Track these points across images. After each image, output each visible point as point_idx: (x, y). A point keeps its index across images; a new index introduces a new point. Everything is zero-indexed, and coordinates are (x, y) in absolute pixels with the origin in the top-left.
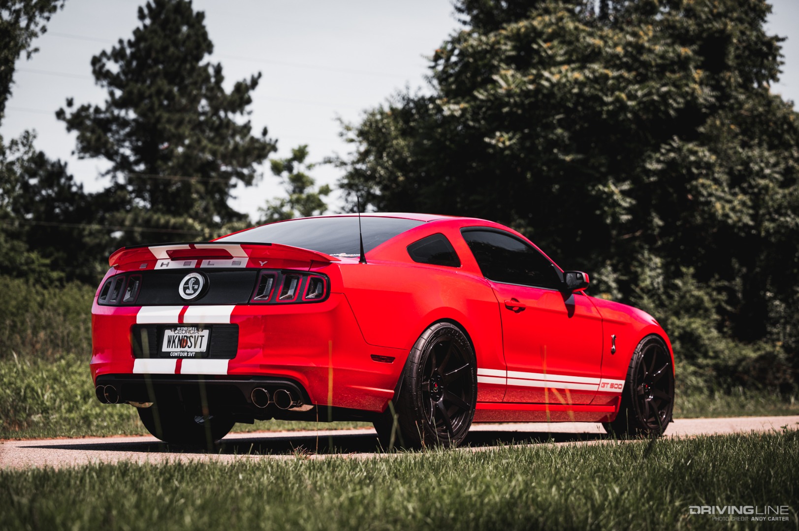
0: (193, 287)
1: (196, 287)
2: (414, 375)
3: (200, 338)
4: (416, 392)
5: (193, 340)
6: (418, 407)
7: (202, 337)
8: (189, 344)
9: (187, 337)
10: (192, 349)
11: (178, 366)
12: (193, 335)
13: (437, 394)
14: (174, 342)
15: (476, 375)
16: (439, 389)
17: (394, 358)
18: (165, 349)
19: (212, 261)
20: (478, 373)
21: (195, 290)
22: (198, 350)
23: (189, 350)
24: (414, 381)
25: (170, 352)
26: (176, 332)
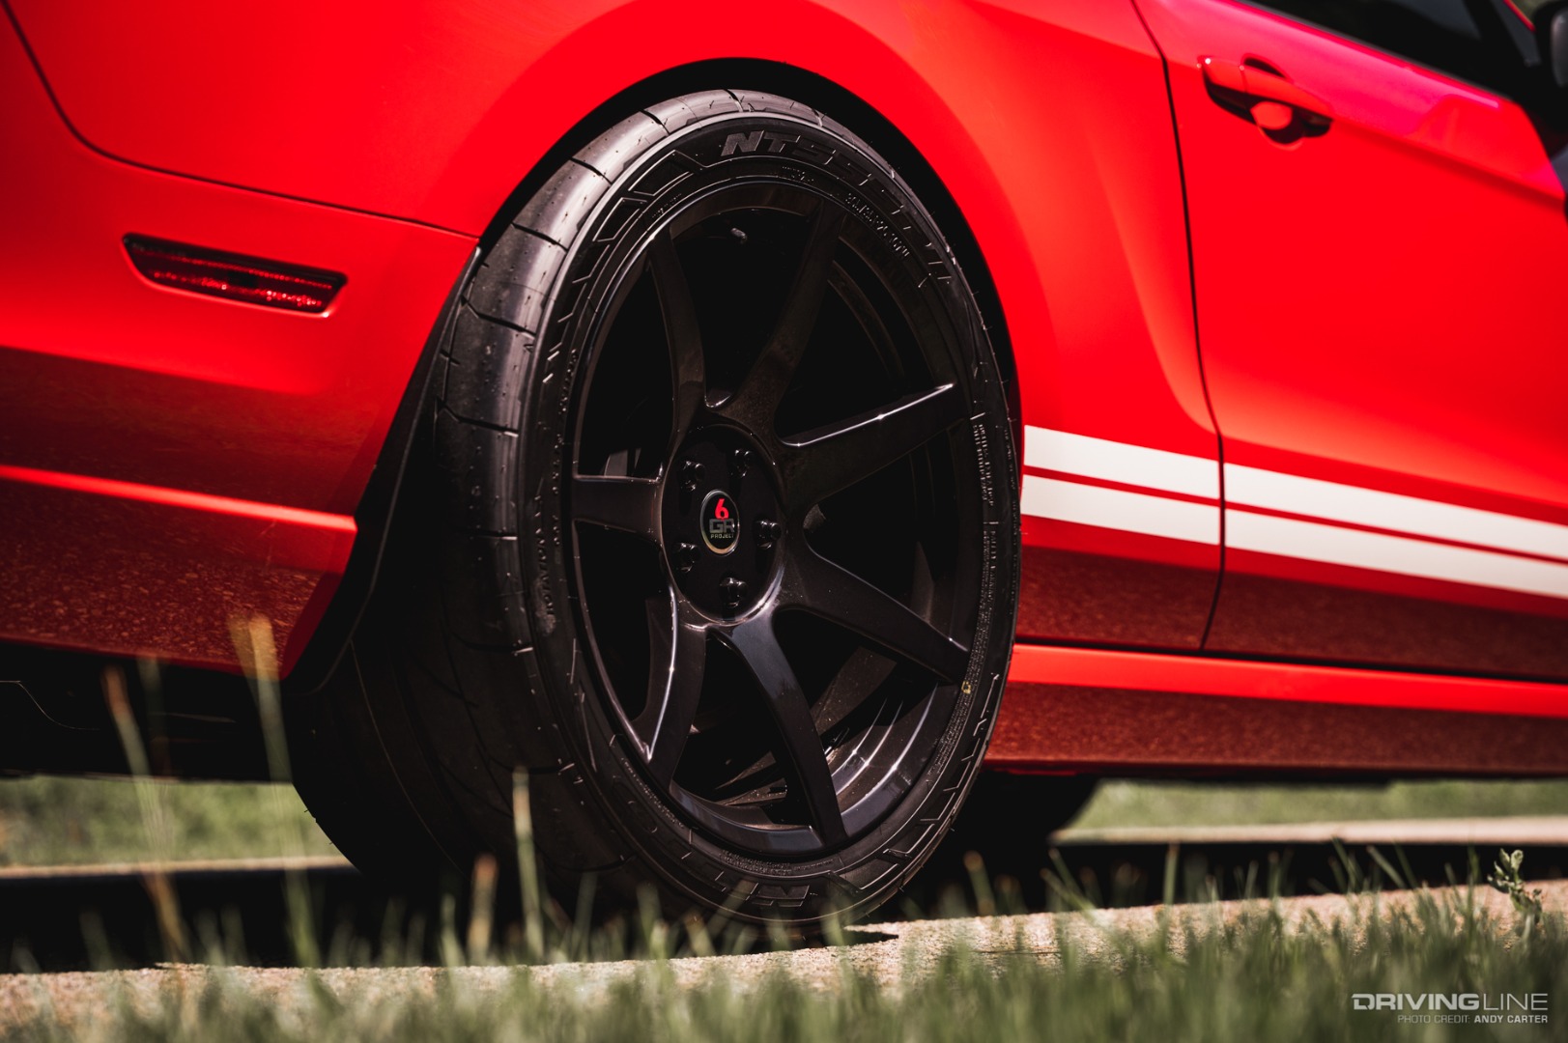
2: (510, 407)
4: (524, 528)
6: (537, 638)
13: (729, 565)
15: (1012, 469)
16: (752, 536)
17: (338, 281)
20: (1029, 460)
24: (507, 449)
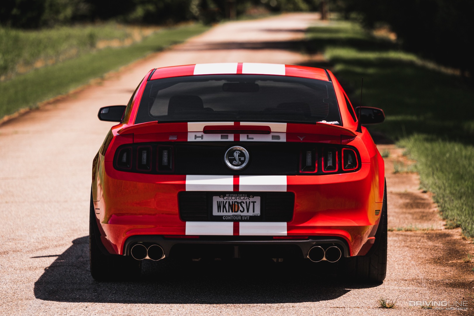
0: (240, 159)
1: (242, 159)
3: (251, 204)
5: (244, 205)
7: (254, 202)
8: (241, 208)
9: (238, 203)
10: (245, 213)
11: (236, 229)
12: (244, 201)
14: (224, 207)
18: (215, 213)
19: (250, 136)
21: (243, 162)
22: (251, 213)
23: (242, 214)
25: (223, 216)
26: (225, 198)
